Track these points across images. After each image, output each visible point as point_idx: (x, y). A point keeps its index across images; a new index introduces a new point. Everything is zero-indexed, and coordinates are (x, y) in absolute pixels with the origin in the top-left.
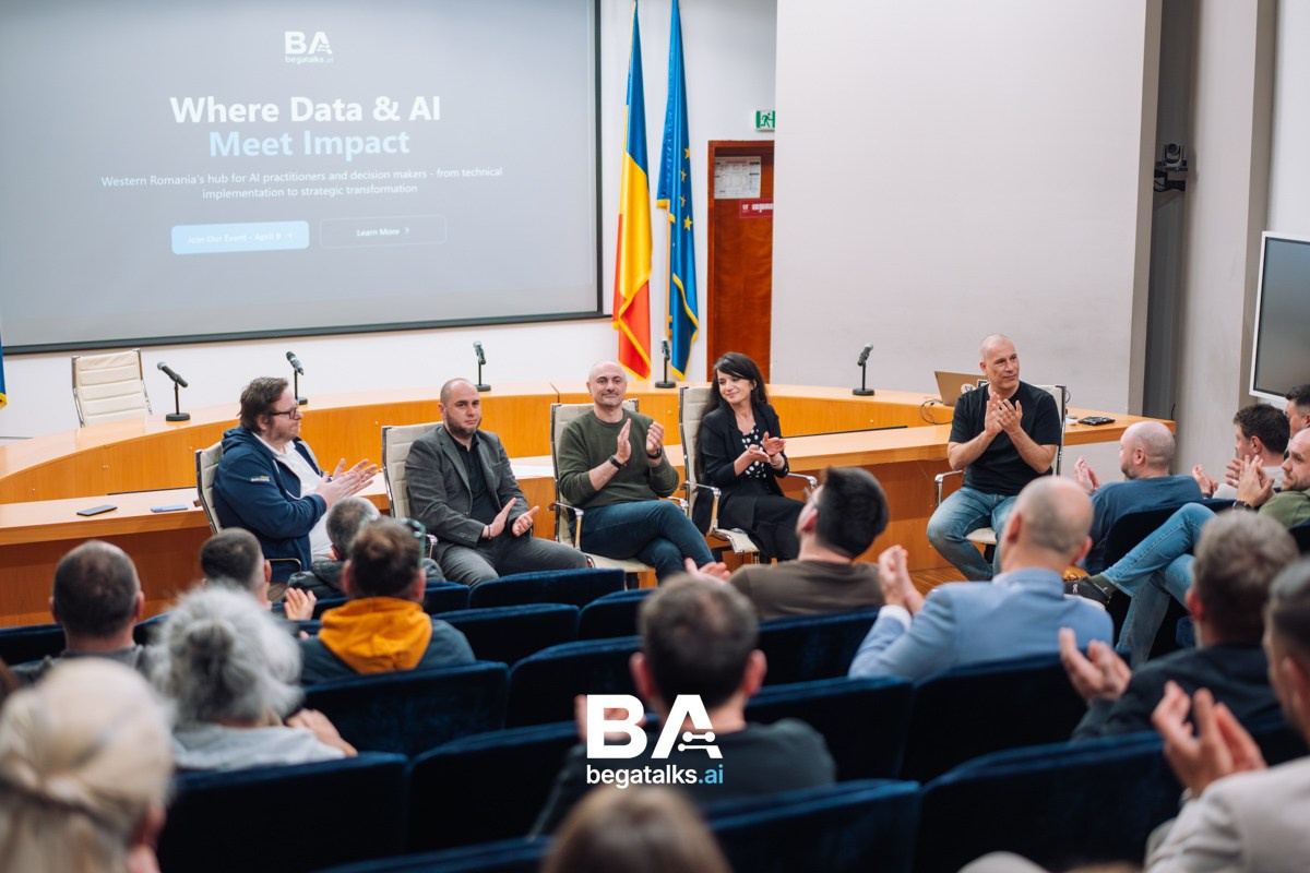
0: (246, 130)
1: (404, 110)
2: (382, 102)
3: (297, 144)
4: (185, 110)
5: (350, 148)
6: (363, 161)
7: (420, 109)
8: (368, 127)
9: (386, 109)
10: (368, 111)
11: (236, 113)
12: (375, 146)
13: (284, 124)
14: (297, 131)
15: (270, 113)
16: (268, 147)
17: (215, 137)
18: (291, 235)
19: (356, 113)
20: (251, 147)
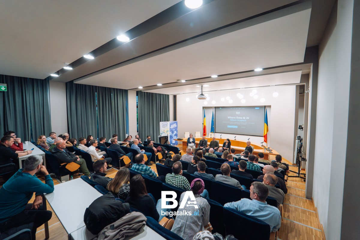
0: (233, 119)
1: (246, 118)
2: (244, 117)
3: (237, 120)
4: (229, 117)
5: (241, 121)
6: (242, 122)
7: (247, 118)
8: (243, 119)
9: (244, 118)
10: (243, 118)
11: (232, 118)
12: (243, 121)
13: (236, 119)
14: (237, 119)
15: (235, 118)
16: (235, 120)
17: (231, 119)
18: (236, 127)
19: (242, 118)
20: (233, 120)
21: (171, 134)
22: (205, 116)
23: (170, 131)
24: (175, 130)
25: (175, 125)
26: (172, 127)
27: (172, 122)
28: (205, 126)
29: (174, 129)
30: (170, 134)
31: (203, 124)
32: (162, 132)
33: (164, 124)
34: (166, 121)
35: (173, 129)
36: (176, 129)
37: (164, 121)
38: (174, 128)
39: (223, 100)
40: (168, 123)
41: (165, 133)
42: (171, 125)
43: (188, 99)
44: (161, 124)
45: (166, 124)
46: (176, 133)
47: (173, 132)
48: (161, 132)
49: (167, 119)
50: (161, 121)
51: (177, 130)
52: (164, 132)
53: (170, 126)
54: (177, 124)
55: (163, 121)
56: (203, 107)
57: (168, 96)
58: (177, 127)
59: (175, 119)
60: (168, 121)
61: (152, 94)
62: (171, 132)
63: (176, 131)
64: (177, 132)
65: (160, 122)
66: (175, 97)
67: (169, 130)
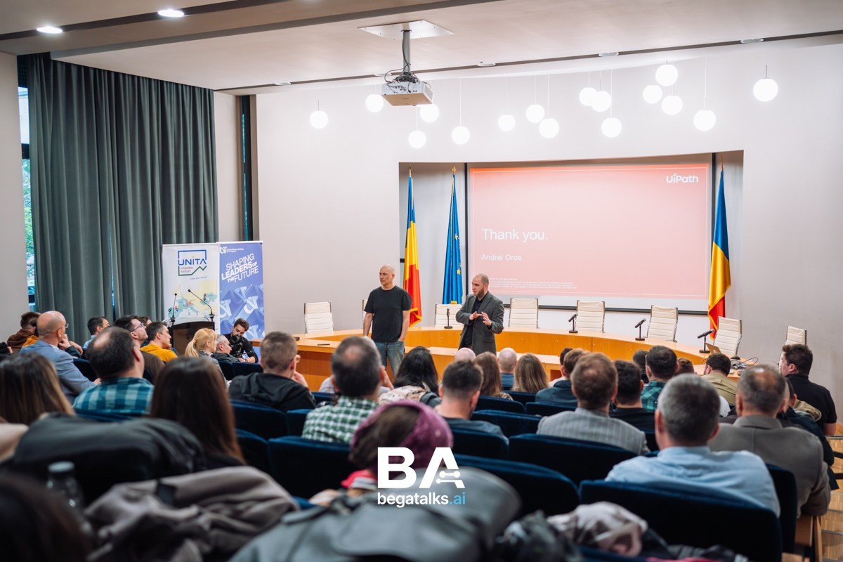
21: (228, 312)
22: (411, 217)
23: (222, 299)
24: (252, 292)
25: (246, 266)
26: (231, 276)
27: (229, 246)
28: (411, 267)
29: (244, 289)
30: (222, 312)
31: (402, 261)
32: (177, 305)
33: (189, 256)
34: (197, 241)
35: (240, 284)
36: (255, 284)
37: (189, 241)
38: (246, 281)
39: (506, 123)
40: (213, 251)
41: (197, 304)
42: (225, 260)
43: (319, 119)
44: (171, 254)
45: (201, 255)
46: (255, 306)
47: (236, 304)
48: (169, 302)
49: (202, 230)
50: (167, 240)
51: (261, 294)
52: (189, 304)
53: (223, 270)
54: (259, 259)
55: (179, 241)
56: (401, 164)
57: (207, 95)
58: (258, 278)
59: (248, 229)
60: (207, 240)
61: (116, 79)
62: (228, 302)
63: (255, 298)
64: (260, 302)
65: (166, 248)
66: (245, 105)
67: (216, 291)
